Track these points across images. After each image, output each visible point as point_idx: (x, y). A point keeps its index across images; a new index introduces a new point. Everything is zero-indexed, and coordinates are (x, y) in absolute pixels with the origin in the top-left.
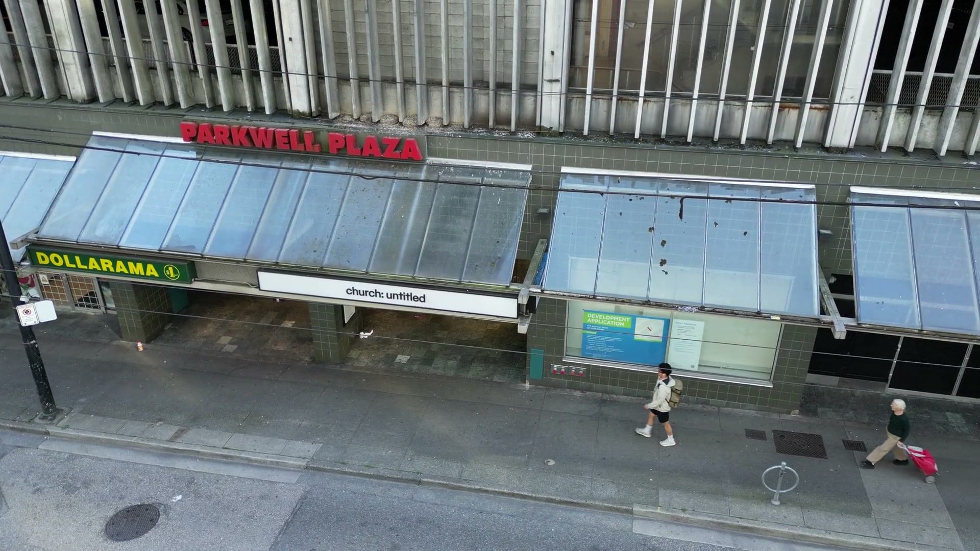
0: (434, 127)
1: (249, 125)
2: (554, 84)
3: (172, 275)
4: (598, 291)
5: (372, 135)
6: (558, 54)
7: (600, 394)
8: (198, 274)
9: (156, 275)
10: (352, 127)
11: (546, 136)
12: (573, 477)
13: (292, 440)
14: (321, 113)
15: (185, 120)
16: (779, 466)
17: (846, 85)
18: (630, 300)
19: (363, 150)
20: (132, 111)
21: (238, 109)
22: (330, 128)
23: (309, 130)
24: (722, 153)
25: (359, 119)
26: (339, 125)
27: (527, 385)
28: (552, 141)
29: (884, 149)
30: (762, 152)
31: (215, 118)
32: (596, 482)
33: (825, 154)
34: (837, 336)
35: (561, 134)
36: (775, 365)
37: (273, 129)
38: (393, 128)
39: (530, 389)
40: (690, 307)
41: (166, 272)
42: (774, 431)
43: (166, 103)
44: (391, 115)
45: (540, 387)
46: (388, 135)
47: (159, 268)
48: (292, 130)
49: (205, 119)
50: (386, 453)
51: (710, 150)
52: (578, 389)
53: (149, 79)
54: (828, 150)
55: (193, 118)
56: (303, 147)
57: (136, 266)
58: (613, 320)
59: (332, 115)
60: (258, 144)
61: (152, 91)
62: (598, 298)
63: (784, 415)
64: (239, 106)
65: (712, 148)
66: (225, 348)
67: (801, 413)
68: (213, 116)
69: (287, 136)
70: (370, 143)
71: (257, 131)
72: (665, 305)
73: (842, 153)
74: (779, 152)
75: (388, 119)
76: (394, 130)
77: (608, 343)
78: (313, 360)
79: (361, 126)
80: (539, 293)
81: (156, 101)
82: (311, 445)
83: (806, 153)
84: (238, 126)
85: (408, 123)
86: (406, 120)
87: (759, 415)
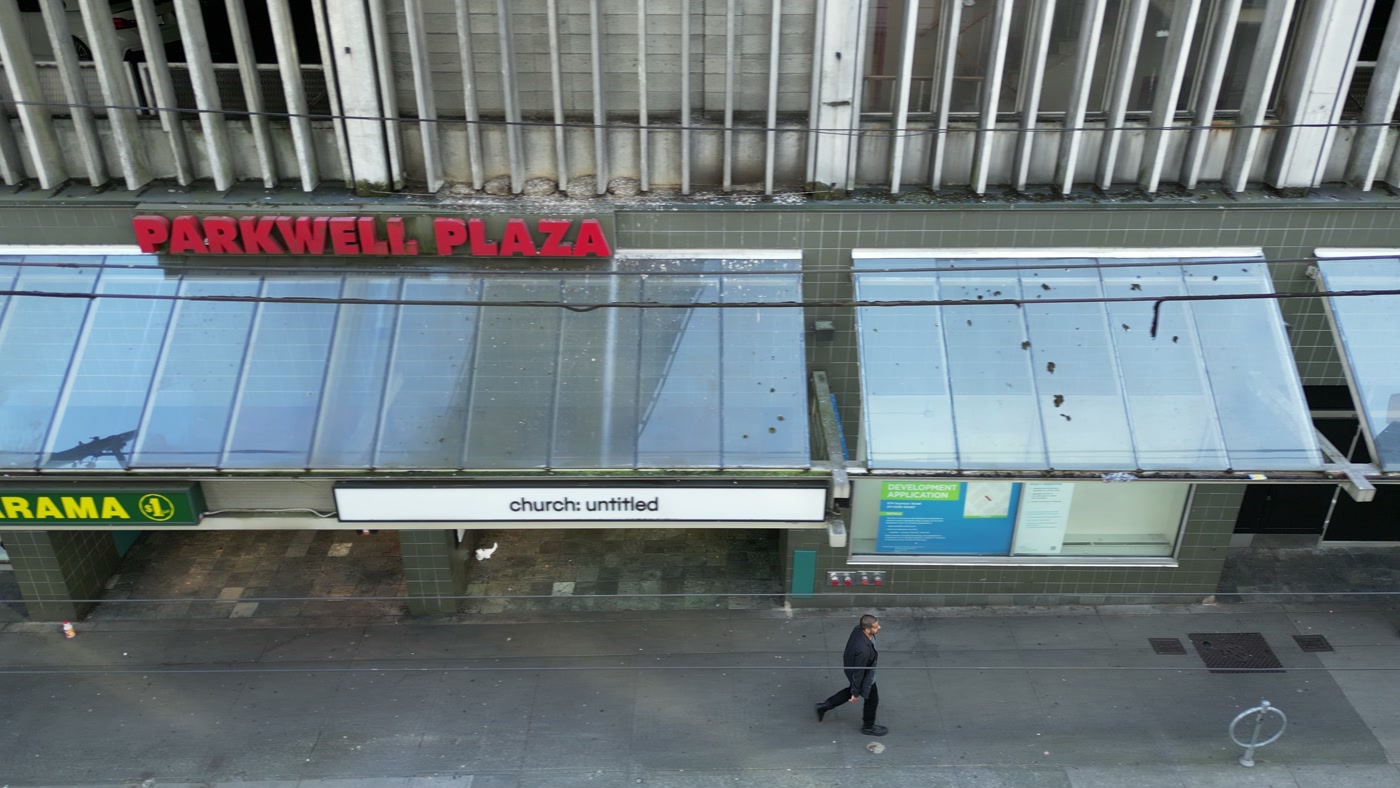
0: (625, 196)
1: (275, 215)
2: (840, 109)
3: (158, 512)
4: (963, 460)
5: (517, 217)
6: (848, 56)
7: (908, 610)
8: (209, 505)
9: (124, 515)
10: (473, 206)
11: (823, 199)
12: (922, 769)
13: (415, 776)
14: (412, 182)
15: (142, 213)
16: (1259, 708)
17: (1315, 89)
18: (1020, 471)
19: (503, 247)
20: (26, 202)
21: (243, 184)
22: (434, 210)
23: (394, 216)
24: (1119, 208)
25: (483, 190)
26: (448, 202)
27: (788, 609)
28: (838, 207)
29: (1368, 187)
30: (1181, 203)
31: (202, 204)
32: (962, 773)
33: (1279, 200)
34: (1360, 498)
35: (848, 194)
36: (1182, 532)
37: (325, 219)
38: (552, 202)
39: (795, 618)
40: (1120, 474)
41: (144, 509)
42: (1191, 636)
43: (95, 181)
44: (540, 178)
45: (810, 609)
46: (546, 216)
47: (128, 502)
48: (363, 219)
49: (184, 208)
50: (593, 776)
51: (1101, 206)
52: (872, 606)
53: (53, 136)
54: (1280, 193)
55: (155, 208)
56: (386, 249)
57: (78, 502)
58: (929, 490)
59: (434, 186)
60: (296, 248)
61: (60, 159)
62: (965, 473)
63: (1193, 605)
64: (242, 178)
65: (1103, 202)
66: (236, 610)
67: (1218, 599)
68: (197, 201)
69: (353, 229)
70: (515, 233)
71: (294, 225)
72: (1078, 473)
73: (1302, 196)
74: (1208, 202)
75: (538, 187)
76: (555, 206)
77: (921, 528)
78: (407, 612)
79: (490, 203)
80: (864, 475)
81: (70, 179)
82: (453, 781)
83: (1249, 200)
84: (252, 217)
85: (578, 190)
86: (571, 185)
87: (1158, 612)
